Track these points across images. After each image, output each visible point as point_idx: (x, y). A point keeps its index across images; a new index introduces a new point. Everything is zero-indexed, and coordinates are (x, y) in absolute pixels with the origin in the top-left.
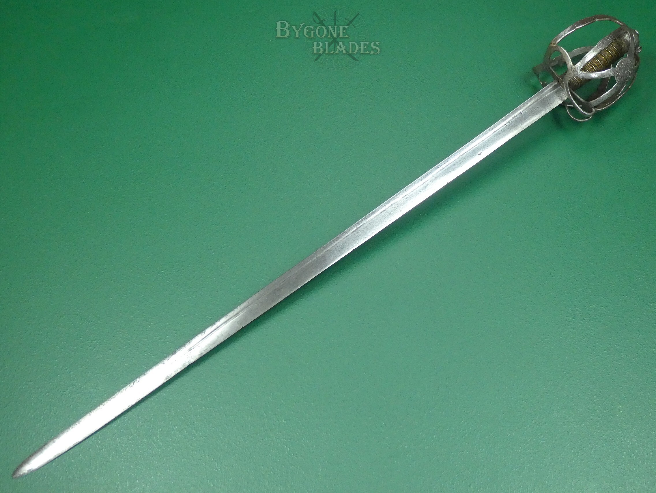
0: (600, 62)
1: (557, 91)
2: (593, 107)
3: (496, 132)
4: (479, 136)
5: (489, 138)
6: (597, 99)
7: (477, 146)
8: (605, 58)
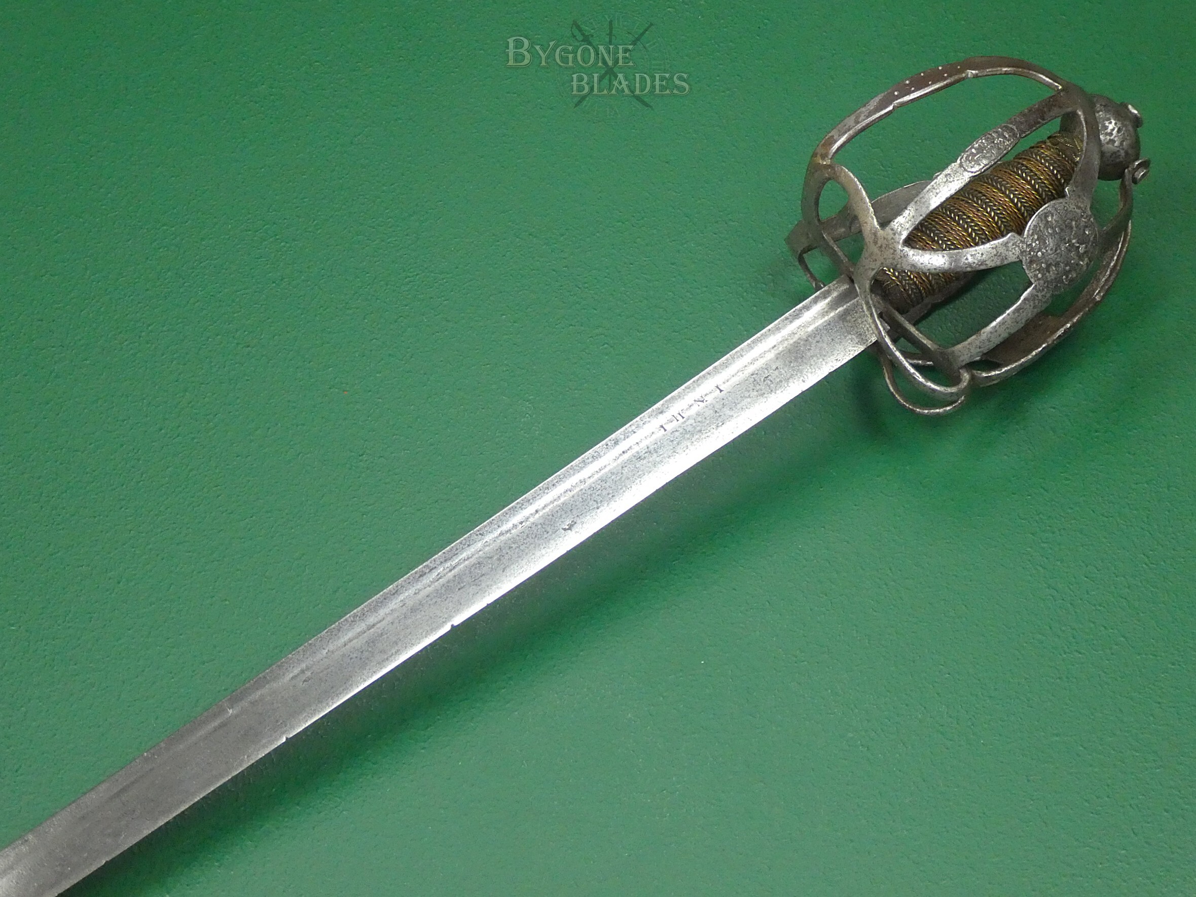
0: (993, 214)
1: (846, 312)
2: (962, 367)
3: (629, 454)
4: (569, 466)
5: (603, 472)
6: (969, 340)
7: (562, 499)
8: (1012, 201)
